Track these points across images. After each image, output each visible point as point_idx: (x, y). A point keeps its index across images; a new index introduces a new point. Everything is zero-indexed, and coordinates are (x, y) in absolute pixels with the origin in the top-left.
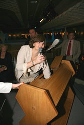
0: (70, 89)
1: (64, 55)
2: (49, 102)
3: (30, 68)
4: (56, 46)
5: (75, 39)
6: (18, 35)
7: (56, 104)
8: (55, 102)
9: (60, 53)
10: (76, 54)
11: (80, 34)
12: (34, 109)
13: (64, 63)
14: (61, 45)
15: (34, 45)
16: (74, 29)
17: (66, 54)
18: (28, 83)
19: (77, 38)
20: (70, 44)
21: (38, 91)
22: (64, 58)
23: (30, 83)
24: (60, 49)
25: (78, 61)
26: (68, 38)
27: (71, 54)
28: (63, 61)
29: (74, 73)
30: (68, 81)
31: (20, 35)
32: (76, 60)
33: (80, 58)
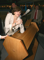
0: (36, 40)
1: (33, 19)
2: (23, 47)
3: (13, 27)
4: (28, 13)
5: (39, 9)
6: (5, 6)
7: (27, 49)
8: (26, 47)
9: (30, 18)
10: (40, 18)
11: (42, 6)
12: (14, 51)
13: (33, 24)
14: (31, 13)
15: (14, 13)
16: (38, 3)
17: (34, 18)
18: (11, 36)
19: (40, 8)
20: (36, 12)
21: (16, 41)
22: (33, 21)
23: (12, 35)
24: (30, 15)
25: (40, 23)
26: (35, 9)
27: (37, 18)
28: (32, 23)
29: (38, 30)
30: (35, 35)
31: (6, 6)
32: (39, 22)
33: (42, 21)
